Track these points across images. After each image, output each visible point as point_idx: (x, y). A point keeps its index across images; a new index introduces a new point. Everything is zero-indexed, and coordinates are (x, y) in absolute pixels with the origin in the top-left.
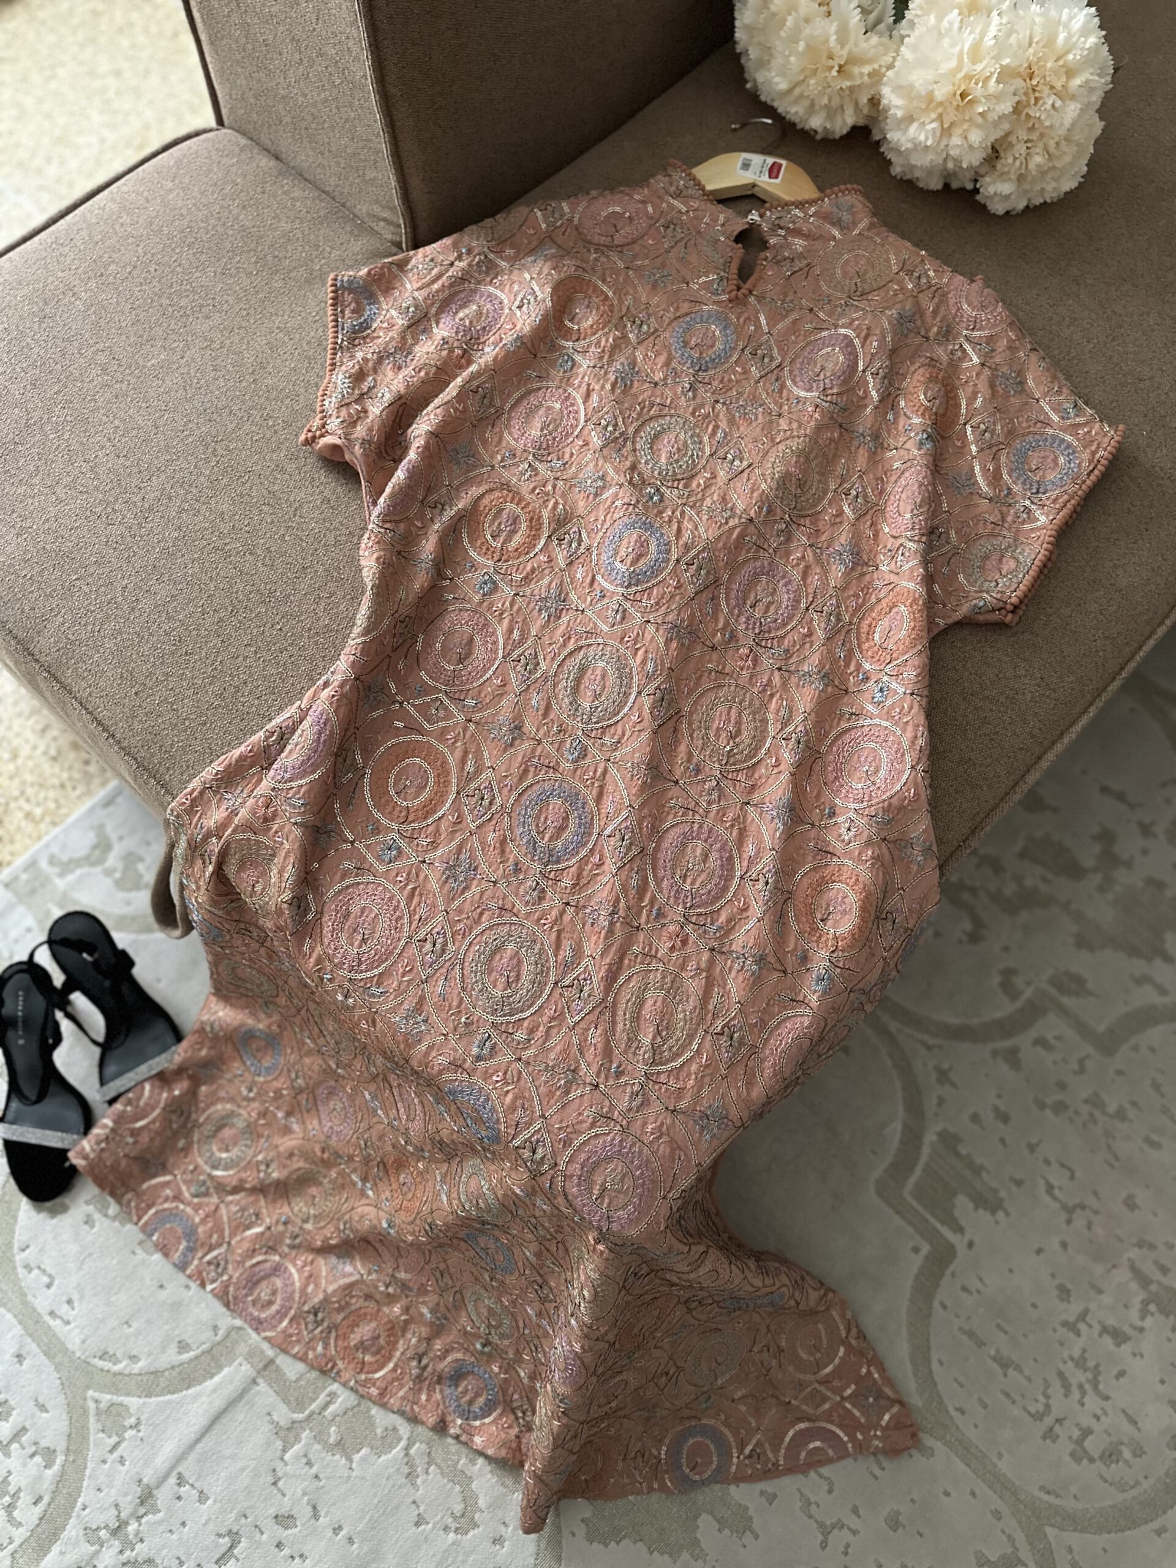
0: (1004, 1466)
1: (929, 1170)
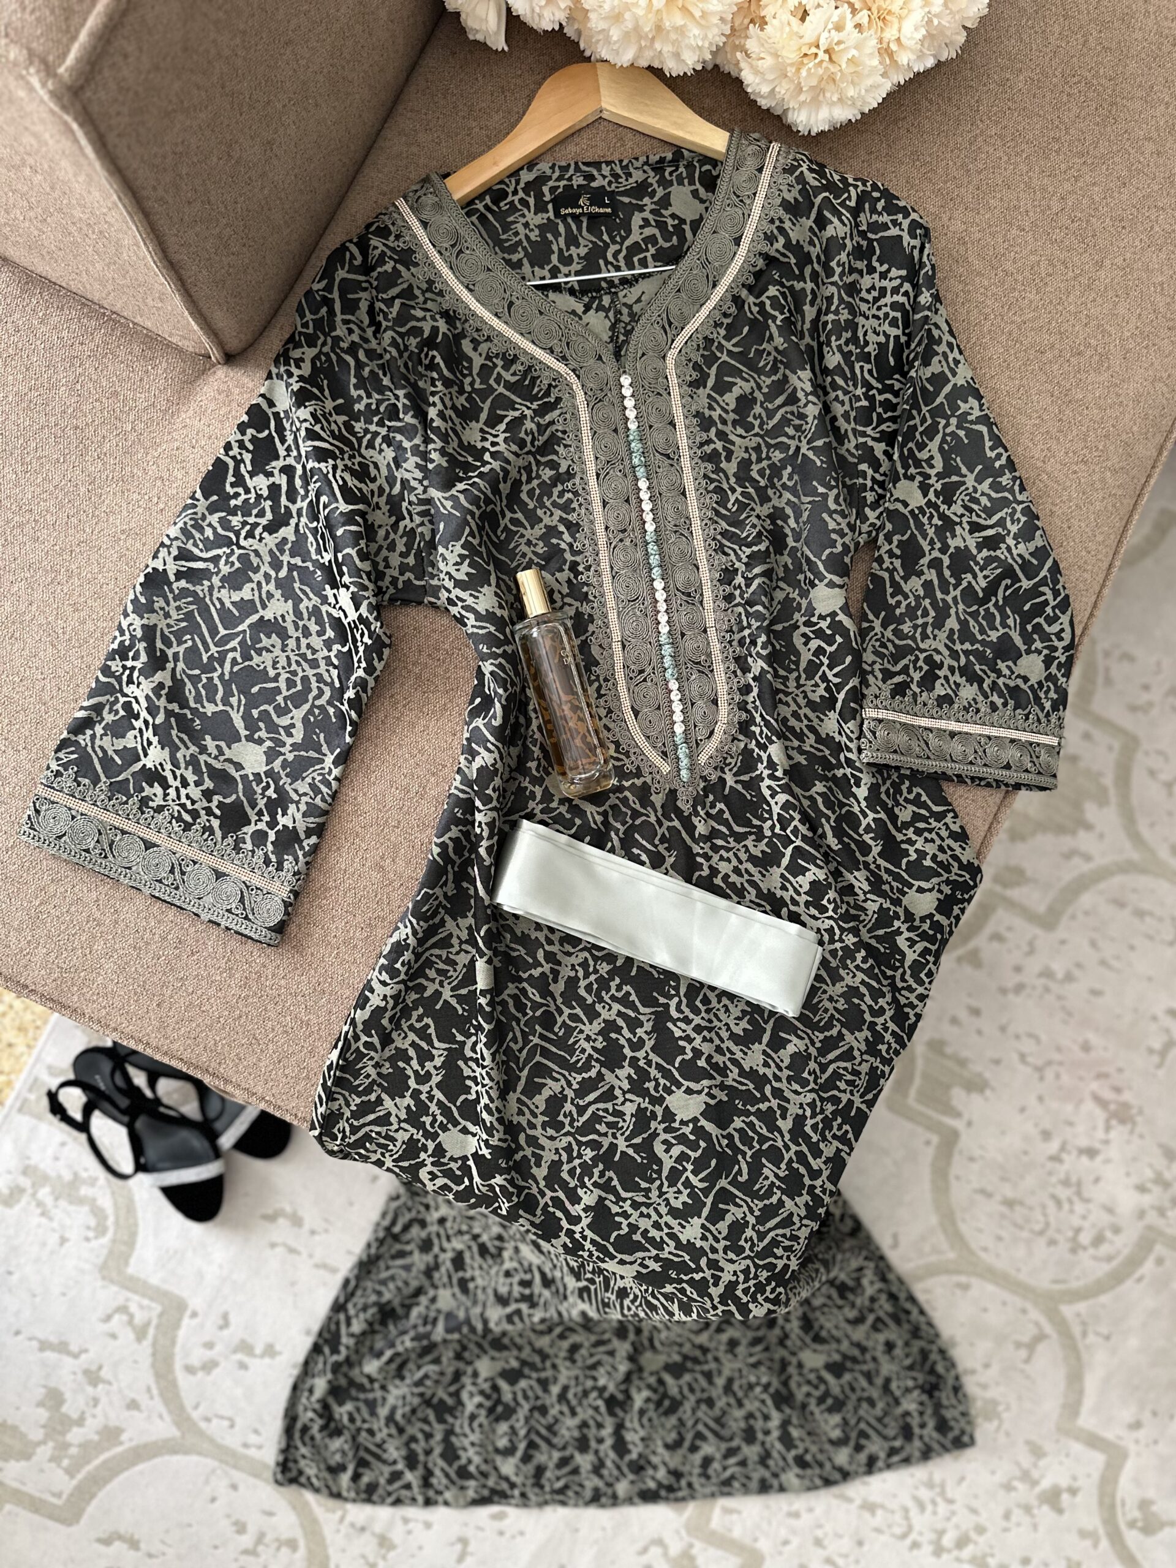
0: (1022, 1277)
1: (925, 1076)
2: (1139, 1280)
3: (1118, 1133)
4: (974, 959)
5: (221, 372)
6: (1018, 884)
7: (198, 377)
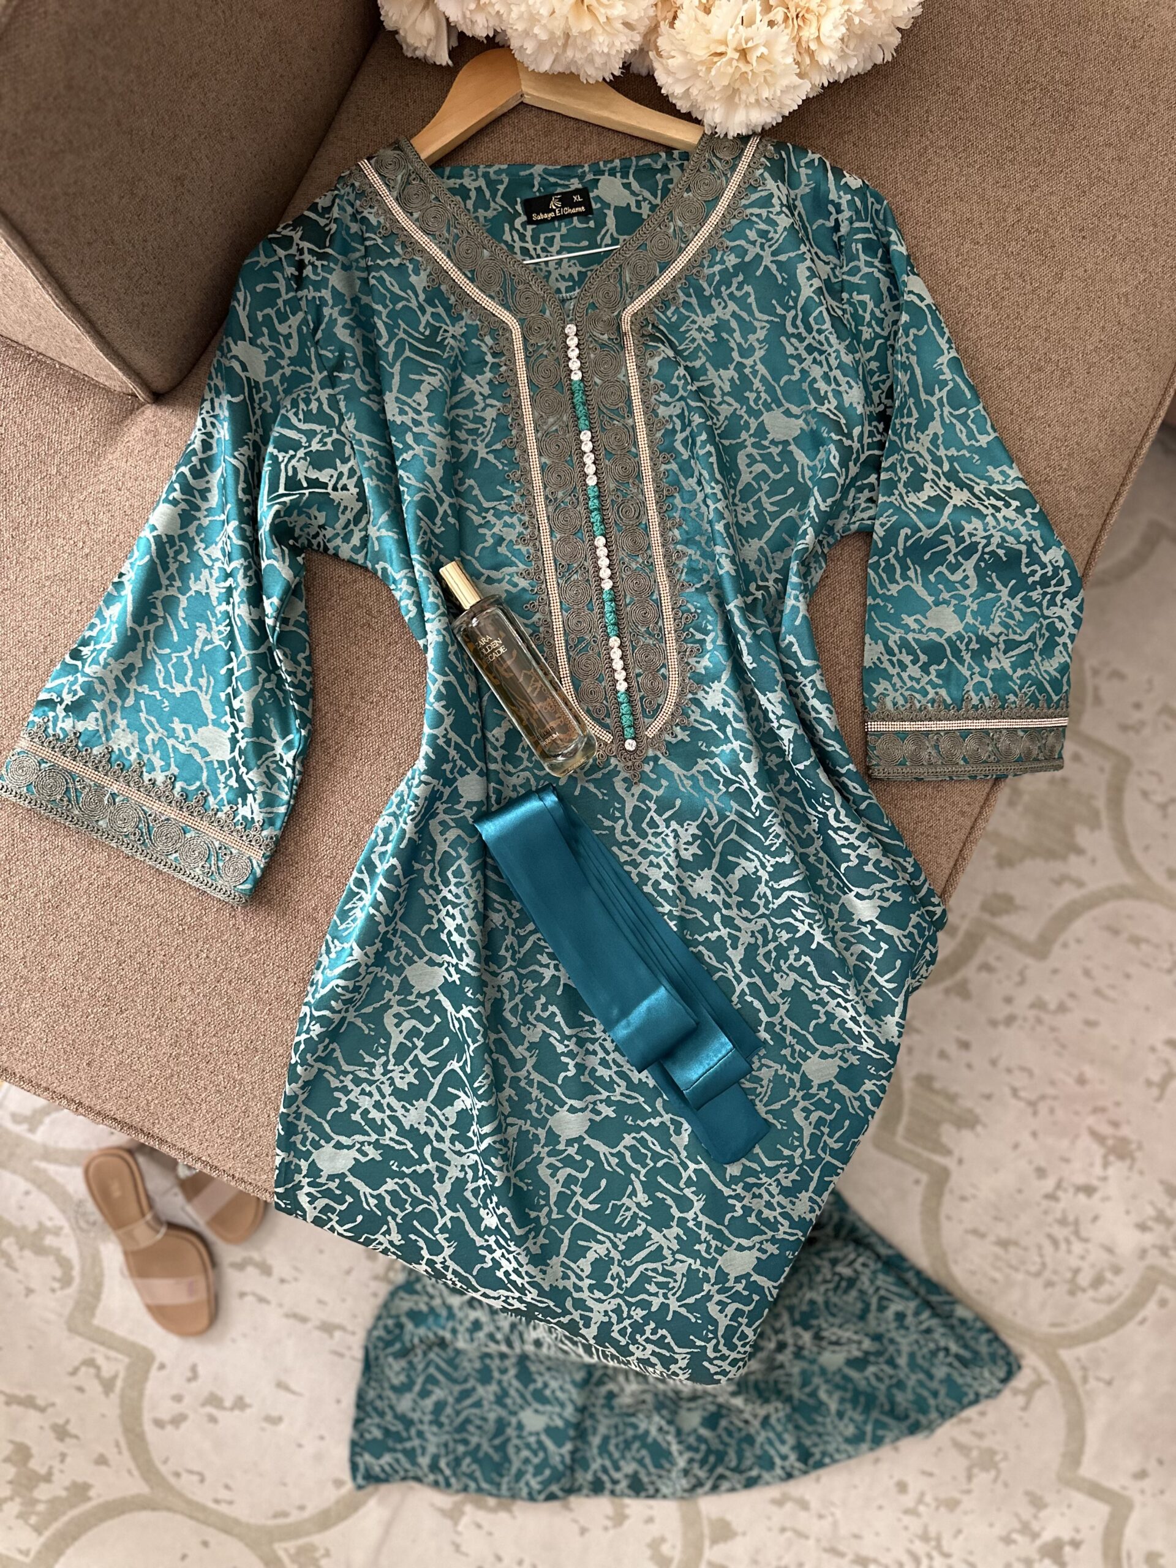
0: (1018, 1320)
1: (914, 1113)
2: (1142, 1322)
3: (1117, 1169)
4: (963, 991)
5: (150, 412)
6: (1007, 912)
7: (126, 418)
